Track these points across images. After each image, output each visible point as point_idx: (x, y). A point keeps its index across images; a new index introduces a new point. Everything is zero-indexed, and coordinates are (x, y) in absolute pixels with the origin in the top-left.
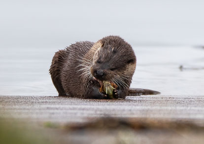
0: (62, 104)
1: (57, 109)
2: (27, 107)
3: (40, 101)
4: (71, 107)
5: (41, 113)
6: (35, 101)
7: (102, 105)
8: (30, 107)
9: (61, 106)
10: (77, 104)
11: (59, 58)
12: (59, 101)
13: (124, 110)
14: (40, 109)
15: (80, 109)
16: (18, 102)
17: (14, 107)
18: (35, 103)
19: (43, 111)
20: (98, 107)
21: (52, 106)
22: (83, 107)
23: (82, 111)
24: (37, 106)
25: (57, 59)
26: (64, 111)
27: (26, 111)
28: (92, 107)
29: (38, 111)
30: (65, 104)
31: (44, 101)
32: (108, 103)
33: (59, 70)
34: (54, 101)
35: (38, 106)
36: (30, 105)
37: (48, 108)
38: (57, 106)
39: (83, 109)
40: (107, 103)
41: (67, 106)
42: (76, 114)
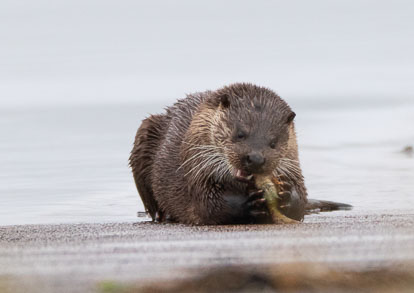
0: (147, 240)
1: (135, 251)
2: (72, 249)
3: (103, 234)
4: (167, 244)
5: (101, 262)
6: (90, 234)
7: (235, 237)
8: (77, 248)
9: (146, 245)
10: (180, 239)
11: (150, 132)
12: (143, 232)
13: (280, 247)
14: (99, 253)
15: (185, 249)
16: (54, 239)
17: (43, 249)
18: (91, 238)
19: (104, 256)
20: (225, 242)
21: (127, 245)
22: (193, 243)
23: (188, 254)
24: (92, 247)
25: (146, 133)
26: (151, 255)
27: (69, 258)
28: (212, 243)
29: (93, 257)
30: (155, 240)
31: (111, 234)
32: (248, 233)
33: (149, 158)
34: (133, 232)
35: (96, 245)
36: (79, 244)
37: (116, 250)
38: (137, 245)
39: (192, 249)
40: (245, 233)
41: (159, 244)
42: (174, 260)
